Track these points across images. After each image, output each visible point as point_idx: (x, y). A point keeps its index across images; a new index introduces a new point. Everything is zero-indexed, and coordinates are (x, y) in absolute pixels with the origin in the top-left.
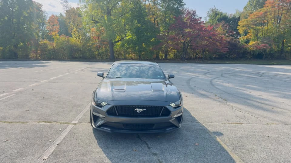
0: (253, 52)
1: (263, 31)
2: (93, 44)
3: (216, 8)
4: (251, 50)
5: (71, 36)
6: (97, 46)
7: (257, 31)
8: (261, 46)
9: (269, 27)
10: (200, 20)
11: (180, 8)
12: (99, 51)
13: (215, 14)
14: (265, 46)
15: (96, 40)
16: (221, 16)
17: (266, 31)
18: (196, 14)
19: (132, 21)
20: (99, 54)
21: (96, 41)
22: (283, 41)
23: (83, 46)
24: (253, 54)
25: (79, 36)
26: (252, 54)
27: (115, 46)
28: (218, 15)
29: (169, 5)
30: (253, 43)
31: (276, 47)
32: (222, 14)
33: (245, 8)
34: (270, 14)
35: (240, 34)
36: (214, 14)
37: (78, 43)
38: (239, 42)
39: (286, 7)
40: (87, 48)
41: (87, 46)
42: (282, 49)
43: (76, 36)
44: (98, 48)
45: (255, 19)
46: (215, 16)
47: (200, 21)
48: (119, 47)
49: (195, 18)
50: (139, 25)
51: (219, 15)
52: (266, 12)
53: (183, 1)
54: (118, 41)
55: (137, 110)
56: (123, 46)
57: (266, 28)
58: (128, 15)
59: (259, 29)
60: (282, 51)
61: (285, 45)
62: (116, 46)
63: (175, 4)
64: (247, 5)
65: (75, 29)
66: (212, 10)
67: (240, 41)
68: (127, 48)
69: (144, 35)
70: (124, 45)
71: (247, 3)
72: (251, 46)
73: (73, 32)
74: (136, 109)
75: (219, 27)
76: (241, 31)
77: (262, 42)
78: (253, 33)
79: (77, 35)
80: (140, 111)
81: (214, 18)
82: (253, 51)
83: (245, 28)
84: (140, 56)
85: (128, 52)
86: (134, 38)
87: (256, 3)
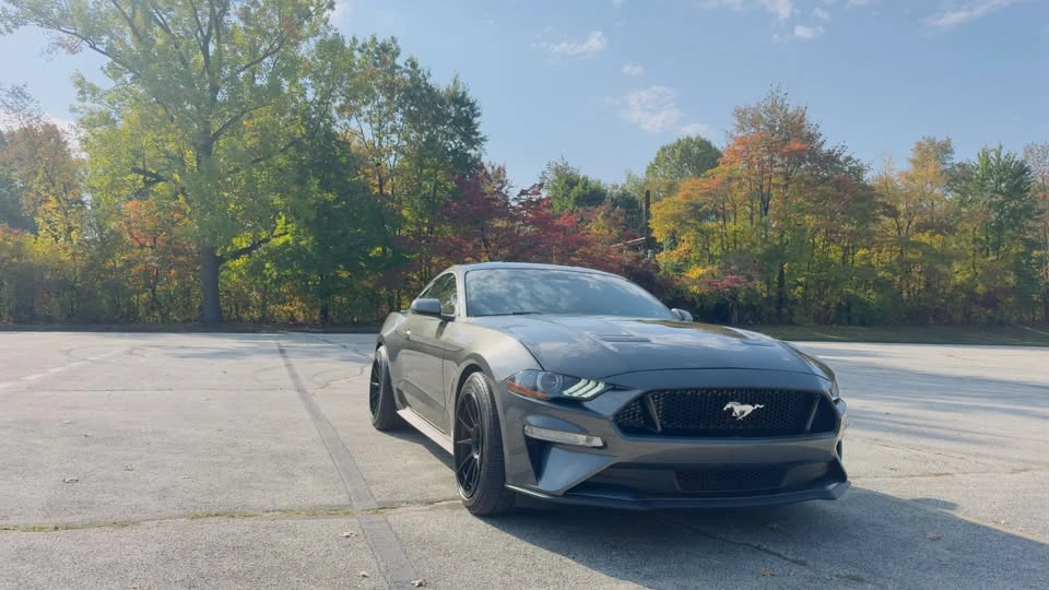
0: (700, 300)
1: (725, 238)
2: (129, 264)
3: (567, 164)
4: (694, 293)
5: (35, 230)
6: (147, 271)
7: (705, 234)
8: (726, 282)
9: (739, 225)
10: (539, 194)
11: (468, 152)
12: (153, 291)
13: (567, 182)
14: (737, 281)
15: (142, 246)
16: (584, 188)
17: (731, 237)
18: (507, 178)
19: (302, 182)
20: (154, 304)
21: (145, 250)
22: (782, 272)
23: (86, 270)
24: (702, 307)
25: (70, 229)
26: (699, 305)
27: (222, 274)
28: (576, 184)
29: (431, 140)
30: (700, 271)
31: (765, 287)
32: (586, 183)
33: (652, 169)
34: (740, 186)
35: (660, 244)
36: (563, 181)
37: (65, 257)
38: (657, 268)
39: (782, 166)
40: (102, 279)
41: (104, 271)
42: (780, 293)
43: (55, 230)
44: (150, 279)
45: (701, 200)
46: (568, 187)
47: (538, 197)
48: (241, 276)
49: (504, 190)
50: (330, 197)
51: (580, 186)
52: (730, 179)
53: (477, 130)
54: (236, 255)
55: (731, 410)
56: (256, 270)
57: (731, 227)
58: (281, 160)
59: (712, 231)
60: (781, 301)
61: (789, 281)
62: (225, 273)
63: (452, 137)
64: (657, 159)
65: (53, 204)
66: (556, 170)
67: (662, 266)
68: (278, 282)
69: (343, 235)
70: (264, 268)
71: (655, 155)
72: (694, 282)
73: (41, 213)
74: (729, 406)
75: (596, 218)
76: (659, 234)
77: (726, 270)
78: (696, 242)
79: (61, 227)
80: (743, 413)
81: (564, 195)
82: (701, 297)
83: (670, 226)
84: (324, 312)
85: (277, 295)
86: (303, 243)
87: (681, 157)
